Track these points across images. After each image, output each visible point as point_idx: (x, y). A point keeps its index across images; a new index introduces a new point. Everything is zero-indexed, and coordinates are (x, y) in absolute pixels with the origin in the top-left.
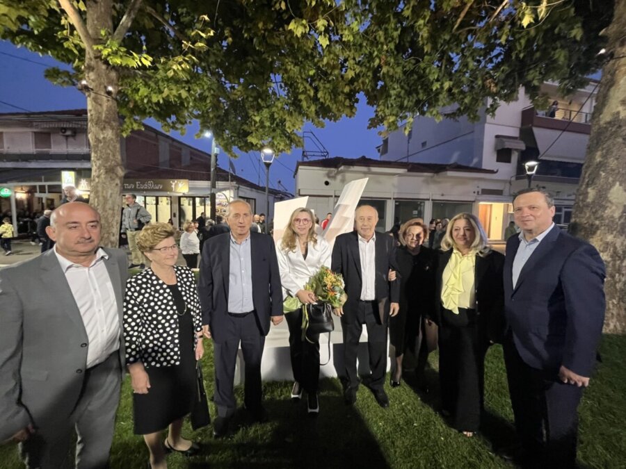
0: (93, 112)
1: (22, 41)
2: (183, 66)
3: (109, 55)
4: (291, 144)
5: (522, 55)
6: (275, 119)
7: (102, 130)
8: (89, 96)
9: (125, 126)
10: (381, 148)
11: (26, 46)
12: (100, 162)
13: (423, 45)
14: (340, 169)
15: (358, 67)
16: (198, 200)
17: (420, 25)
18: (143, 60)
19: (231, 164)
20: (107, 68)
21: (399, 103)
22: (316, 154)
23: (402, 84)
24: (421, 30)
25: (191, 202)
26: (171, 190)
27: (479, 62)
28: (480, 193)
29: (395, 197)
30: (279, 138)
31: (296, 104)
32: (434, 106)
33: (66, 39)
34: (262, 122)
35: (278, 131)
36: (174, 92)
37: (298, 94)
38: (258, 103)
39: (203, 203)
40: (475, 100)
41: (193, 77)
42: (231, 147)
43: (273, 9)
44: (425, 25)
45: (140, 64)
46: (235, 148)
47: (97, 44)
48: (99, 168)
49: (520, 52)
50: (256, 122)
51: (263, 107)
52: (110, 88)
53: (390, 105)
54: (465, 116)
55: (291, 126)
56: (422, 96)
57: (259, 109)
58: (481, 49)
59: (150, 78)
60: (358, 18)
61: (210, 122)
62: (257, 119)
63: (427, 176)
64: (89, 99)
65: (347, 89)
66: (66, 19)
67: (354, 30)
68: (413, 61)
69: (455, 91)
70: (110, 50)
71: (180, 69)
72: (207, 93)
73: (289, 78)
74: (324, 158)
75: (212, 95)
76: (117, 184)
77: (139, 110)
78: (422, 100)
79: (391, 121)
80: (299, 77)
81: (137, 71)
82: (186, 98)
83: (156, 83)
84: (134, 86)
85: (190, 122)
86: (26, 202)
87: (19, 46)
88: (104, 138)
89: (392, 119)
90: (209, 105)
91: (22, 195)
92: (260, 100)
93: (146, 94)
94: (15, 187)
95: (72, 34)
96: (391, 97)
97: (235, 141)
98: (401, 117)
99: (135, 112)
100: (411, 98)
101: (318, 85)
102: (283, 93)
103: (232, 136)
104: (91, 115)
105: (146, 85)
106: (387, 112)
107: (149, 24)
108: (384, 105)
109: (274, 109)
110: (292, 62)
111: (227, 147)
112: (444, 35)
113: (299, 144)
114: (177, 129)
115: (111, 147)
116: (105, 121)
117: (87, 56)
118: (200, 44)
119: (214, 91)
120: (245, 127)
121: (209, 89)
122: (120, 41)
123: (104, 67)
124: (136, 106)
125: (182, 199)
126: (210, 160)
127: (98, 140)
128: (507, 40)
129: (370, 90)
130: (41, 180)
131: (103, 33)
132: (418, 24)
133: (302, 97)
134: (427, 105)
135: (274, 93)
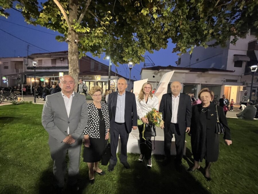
0: (70, 50)
1: (49, 27)
2: (101, 31)
3: (76, 29)
4: (139, 61)
5: (251, 15)
6: (134, 50)
7: (73, 56)
8: (69, 44)
9: (80, 55)
10: (177, 62)
11: (50, 28)
12: (72, 67)
13: (200, 14)
14: (159, 71)
15: (169, 26)
16: (104, 83)
17: (199, 6)
18: (87, 30)
19: (116, 70)
20: (75, 34)
21: (187, 41)
22: (149, 65)
23: (189, 32)
24: (199, 8)
25: (101, 84)
26: (94, 79)
27: (228, 20)
28: (225, 81)
29: (184, 83)
30: (135, 58)
31: (142, 44)
32: (204, 42)
33: (62, 25)
34: (128, 52)
35: (135, 55)
36: (97, 41)
37: (143, 40)
38: (128, 44)
39: (105, 84)
40: (225, 38)
41: (104, 36)
42: (116, 62)
43: (135, 6)
44: (201, 5)
45: (86, 31)
46: (118, 63)
47: (72, 25)
48: (71, 70)
49: (250, 13)
50: (126, 52)
51: (130, 46)
52: (76, 41)
53: (183, 42)
54: (220, 45)
55: (140, 53)
56: (198, 37)
57: (127, 47)
58: (229, 14)
59: (89, 36)
60: (170, 6)
61: (109, 53)
62: (127, 51)
63: (198, 74)
64: (69, 45)
65: (164, 37)
66: (63, 17)
67: (168, 11)
68: (195, 22)
69: (215, 34)
70: (76, 27)
71: (100, 32)
72: (108, 42)
73: (140, 33)
74: (153, 66)
75: (111, 42)
76: (77, 75)
77: (85, 49)
78: (198, 39)
79: (183, 49)
80: (144, 33)
81: (85, 34)
82: (101, 43)
83: (91, 38)
84: (84, 40)
85: (102, 53)
86: (48, 83)
87: (48, 28)
88: (73, 59)
89: (184, 48)
90: (109, 46)
91: (47, 81)
92: (128, 43)
93: (87, 43)
94: (45, 78)
95: (64, 23)
96: (184, 38)
97: (118, 60)
98: (188, 47)
99: (83, 50)
100: (193, 38)
101: (152, 36)
102: (137, 40)
103: (117, 58)
104: (70, 51)
105: (88, 39)
106: (182, 45)
107: (89, 17)
108: (181, 42)
109: (134, 46)
110: (142, 27)
111: (115, 63)
112: (210, 9)
113: (143, 60)
114: (97, 56)
115: (75, 62)
116: (74, 53)
117: (69, 30)
118: (107, 22)
119: (111, 41)
120: (122, 55)
121: (109, 40)
122: (79, 23)
123: (74, 33)
124: (84, 47)
125: (98, 83)
126: (108, 68)
127: (71, 60)
128: (243, 8)
129: (174, 36)
130: (53, 76)
131: (74, 20)
132: (198, 5)
133: (145, 41)
134: (200, 41)
135: (134, 40)
